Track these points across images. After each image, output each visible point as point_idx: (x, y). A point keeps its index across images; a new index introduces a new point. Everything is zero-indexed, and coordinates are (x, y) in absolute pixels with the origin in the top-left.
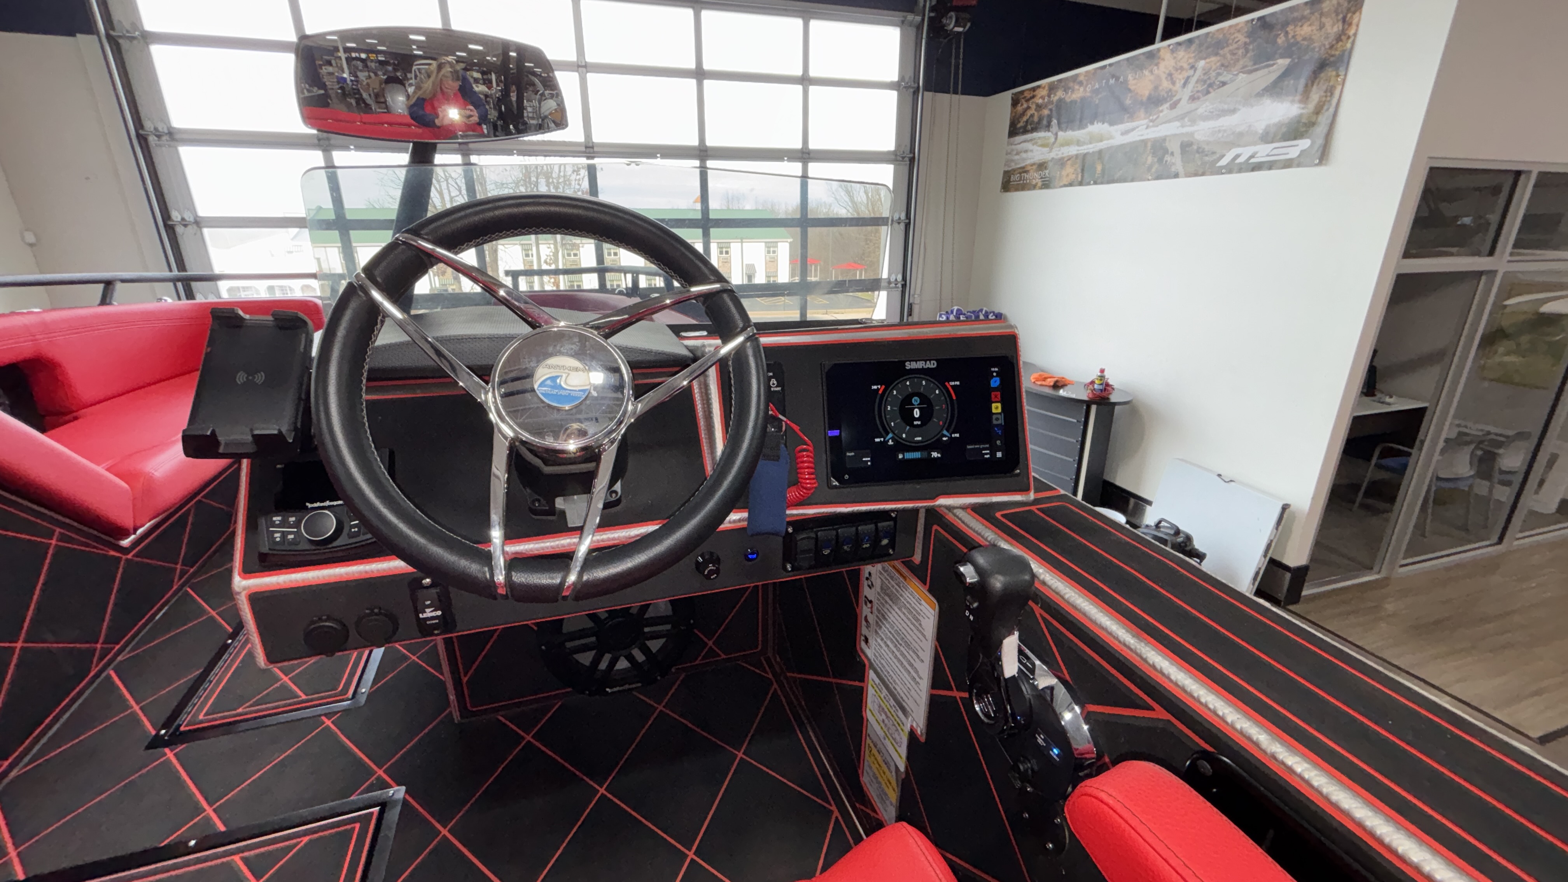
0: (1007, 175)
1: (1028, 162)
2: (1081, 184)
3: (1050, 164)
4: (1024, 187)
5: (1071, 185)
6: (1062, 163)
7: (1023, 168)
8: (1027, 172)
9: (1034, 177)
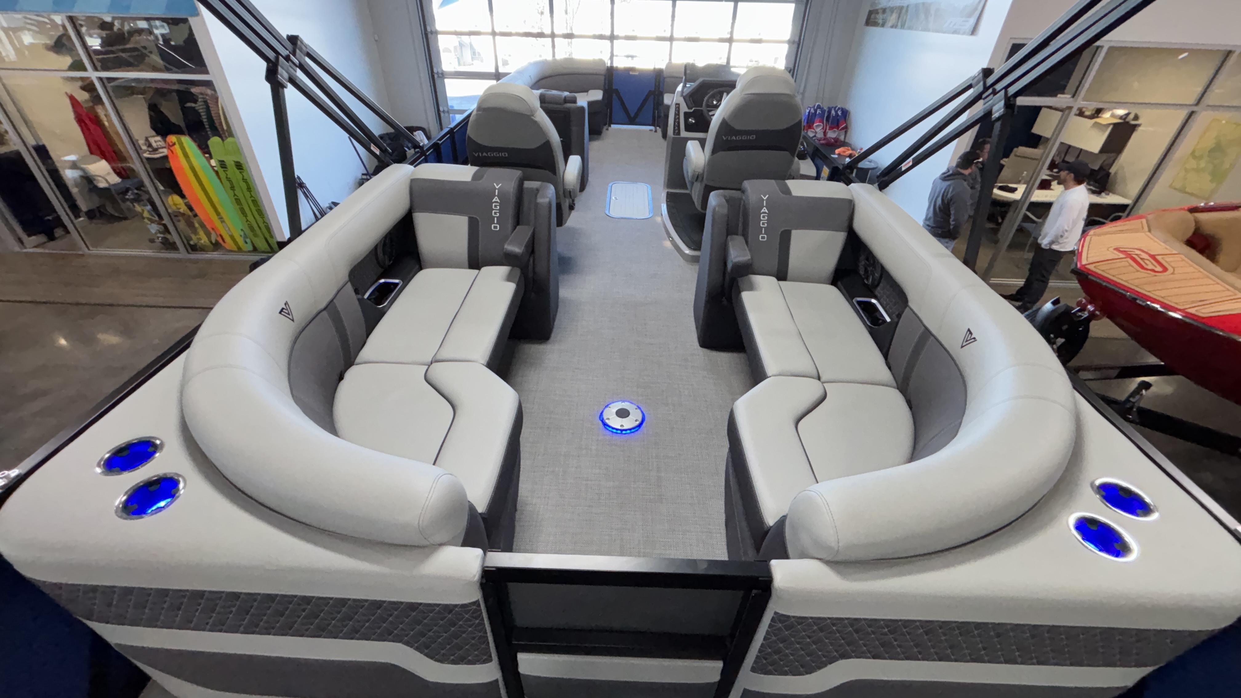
0: (871, 13)
1: (880, 6)
2: (896, 28)
3: (887, 11)
4: (875, 24)
5: (892, 27)
6: (892, 10)
7: (877, 10)
8: (878, 13)
9: (880, 17)
